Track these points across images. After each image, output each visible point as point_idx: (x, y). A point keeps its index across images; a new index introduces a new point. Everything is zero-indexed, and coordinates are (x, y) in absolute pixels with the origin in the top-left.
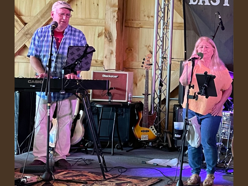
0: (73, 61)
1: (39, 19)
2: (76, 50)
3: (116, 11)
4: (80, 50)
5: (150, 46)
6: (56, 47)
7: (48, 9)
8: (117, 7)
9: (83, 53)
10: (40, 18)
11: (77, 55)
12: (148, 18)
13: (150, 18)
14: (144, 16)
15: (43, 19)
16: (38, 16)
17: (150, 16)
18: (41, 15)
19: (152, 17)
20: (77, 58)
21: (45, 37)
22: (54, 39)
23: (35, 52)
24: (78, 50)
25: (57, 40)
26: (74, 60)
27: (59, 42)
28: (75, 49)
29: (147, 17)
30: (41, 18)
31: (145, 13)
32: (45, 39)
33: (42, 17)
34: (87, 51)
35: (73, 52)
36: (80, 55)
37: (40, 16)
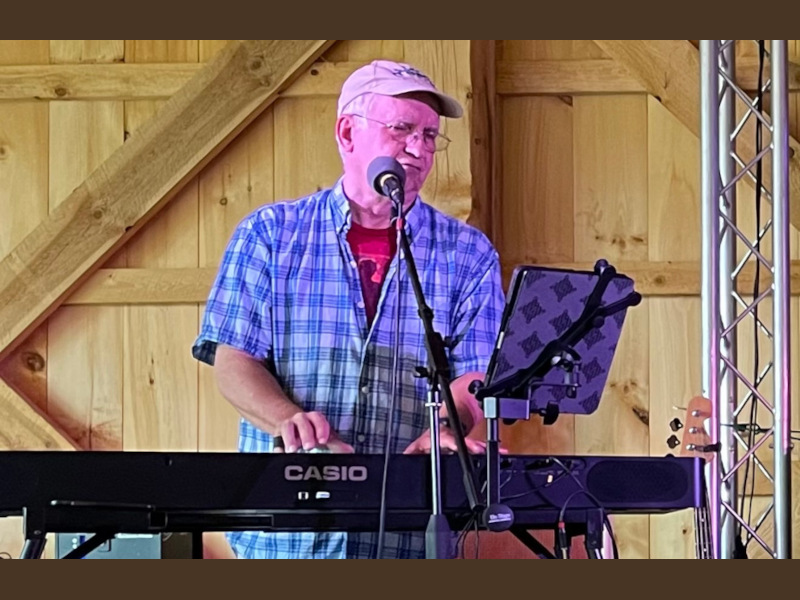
0: (528, 353)
1: (18, 279)
2: (555, 288)
3: (464, 212)
4: (571, 289)
5: (633, 384)
6: (361, 305)
7: (68, 228)
8: (468, 192)
9: (582, 307)
10: (23, 273)
11: (554, 322)
12: (616, 247)
13: (629, 247)
14: (597, 238)
15: (42, 279)
16: (14, 267)
17: (627, 239)
18: (29, 262)
19: (638, 240)
20: (549, 335)
21: (301, 256)
22: (354, 264)
23: (243, 328)
24: (564, 288)
25: (366, 269)
26: (533, 349)
27: (375, 278)
28: (552, 283)
29: (614, 241)
30: (30, 274)
31: (597, 225)
32: (303, 265)
33: (33, 270)
34: (604, 298)
35: (535, 302)
36: (568, 319)
37: (24, 267)
